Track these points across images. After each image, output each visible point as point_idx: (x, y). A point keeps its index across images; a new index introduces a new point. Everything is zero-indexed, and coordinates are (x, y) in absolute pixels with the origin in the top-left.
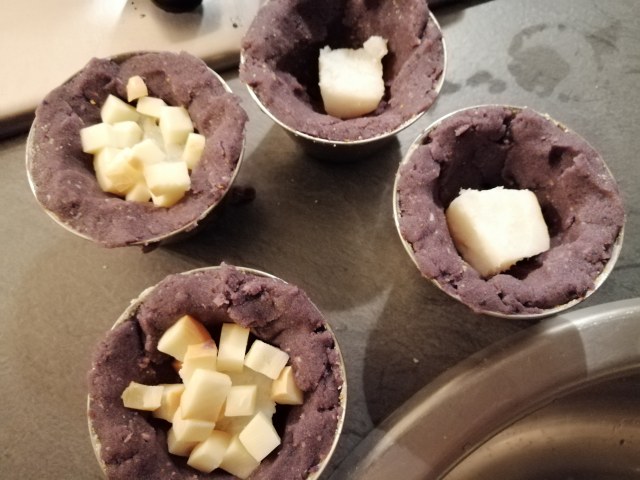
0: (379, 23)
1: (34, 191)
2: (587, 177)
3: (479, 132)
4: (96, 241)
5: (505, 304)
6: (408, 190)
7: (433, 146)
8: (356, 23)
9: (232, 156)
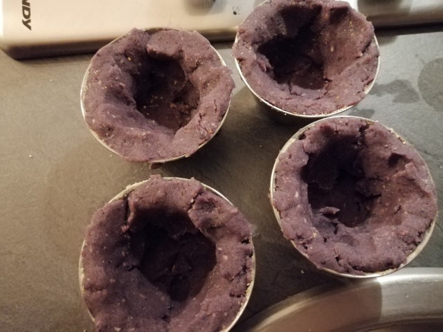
0: (336, 35)
1: (84, 115)
2: (413, 180)
3: (341, 135)
4: (121, 156)
5: (340, 265)
6: (283, 172)
7: (306, 142)
8: (320, 31)
9: (221, 112)
